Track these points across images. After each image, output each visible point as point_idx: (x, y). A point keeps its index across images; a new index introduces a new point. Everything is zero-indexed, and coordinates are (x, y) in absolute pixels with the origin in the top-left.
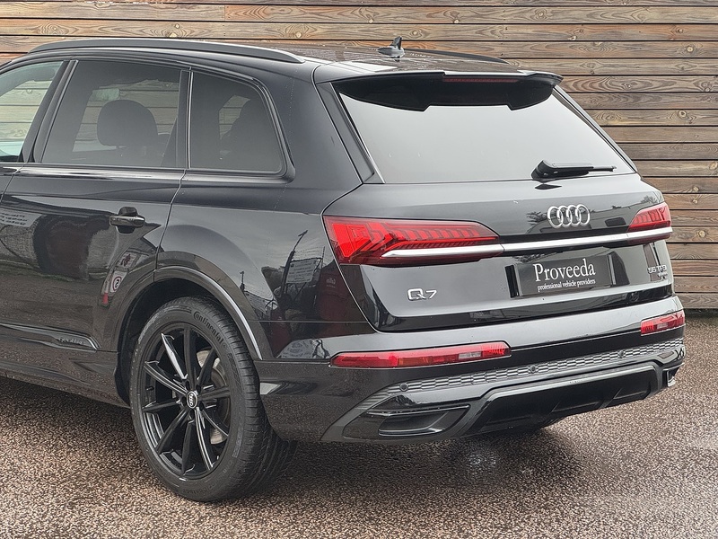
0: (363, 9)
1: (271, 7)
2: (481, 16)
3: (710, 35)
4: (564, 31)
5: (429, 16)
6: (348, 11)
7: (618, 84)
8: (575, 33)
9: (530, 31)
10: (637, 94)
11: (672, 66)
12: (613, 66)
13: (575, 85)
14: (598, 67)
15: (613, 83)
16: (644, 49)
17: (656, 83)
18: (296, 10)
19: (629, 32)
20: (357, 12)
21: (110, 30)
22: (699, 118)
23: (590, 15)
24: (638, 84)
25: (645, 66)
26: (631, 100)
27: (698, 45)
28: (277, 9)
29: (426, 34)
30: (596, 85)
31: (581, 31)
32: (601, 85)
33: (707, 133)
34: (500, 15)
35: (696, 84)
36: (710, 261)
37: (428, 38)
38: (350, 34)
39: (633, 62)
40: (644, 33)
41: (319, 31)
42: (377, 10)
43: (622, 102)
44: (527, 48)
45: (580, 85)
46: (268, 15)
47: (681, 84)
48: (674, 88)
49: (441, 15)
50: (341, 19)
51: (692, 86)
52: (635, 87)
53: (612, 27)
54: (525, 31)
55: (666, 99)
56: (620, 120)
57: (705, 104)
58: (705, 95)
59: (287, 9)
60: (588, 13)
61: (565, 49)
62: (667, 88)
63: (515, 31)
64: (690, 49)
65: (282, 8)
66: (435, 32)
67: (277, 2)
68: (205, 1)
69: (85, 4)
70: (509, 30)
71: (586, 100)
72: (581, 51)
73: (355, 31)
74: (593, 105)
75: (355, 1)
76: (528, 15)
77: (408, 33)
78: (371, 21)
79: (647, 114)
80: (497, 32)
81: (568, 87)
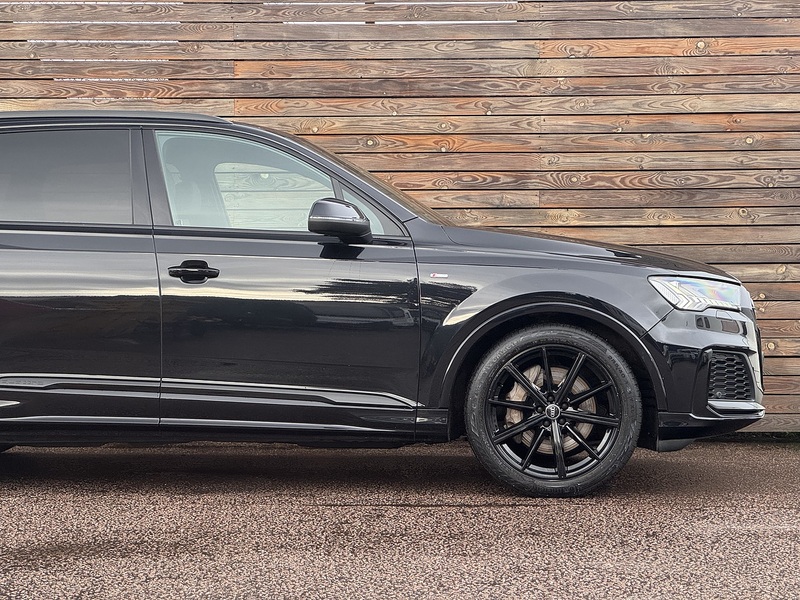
0: (386, 101)
1: (284, 100)
2: (516, 107)
3: (772, 124)
4: (608, 122)
5: (458, 107)
6: (369, 103)
7: (670, 180)
8: (621, 124)
9: (570, 123)
10: (692, 191)
11: (730, 159)
12: (664, 160)
13: (622, 181)
14: (647, 161)
15: (665, 179)
16: (698, 141)
17: (712, 179)
18: (311, 103)
19: (679, 122)
20: (379, 104)
22: (762, 216)
23: (637, 105)
24: (693, 179)
25: (699, 160)
26: (685, 197)
27: (758, 136)
28: (292, 102)
29: (456, 127)
30: (646, 181)
31: (627, 122)
32: (651, 181)
33: (772, 233)
34: (537, 105)
35: (757, 179)
36: (781, 378)
37: (458, 130)
38: (372, 127)
39: (686, 156)
40: (697, 123)
41: (338, 125)
42: (401, 101)
43: (675, 199)
44: (568, 142)
45: (627, 181)
46: (282, 108)
47: (739, 179)
48: (733, 183)
49: (471, 105)
50: (361, 111)
51: (752, 181)
52: (689, 182)
53: (661, 118)
54: (565, 123)
55: (724, 196)
56: (674, 219)
57: (768, 201)
58: (768, 191)
59: (302, 102)
60: (634, 102)
61: (610, 142)
62: (725, 184)
63: (554, 122)
64: (749, 141)
65: (297, 100)
66: (465, 124)
67: (290, 94)
68: (212, 94)
69: (80, 100)
70: (547, 122)
71: (635, 198)
72: (627, 144)
73: (377, 124)
74: (643, 203)
75: (377, 92)
76: (567, 105)
77: (436, 126)
78: (395, 114)
79: (704, 212)
80: (535, 123)
81: (614, 183)
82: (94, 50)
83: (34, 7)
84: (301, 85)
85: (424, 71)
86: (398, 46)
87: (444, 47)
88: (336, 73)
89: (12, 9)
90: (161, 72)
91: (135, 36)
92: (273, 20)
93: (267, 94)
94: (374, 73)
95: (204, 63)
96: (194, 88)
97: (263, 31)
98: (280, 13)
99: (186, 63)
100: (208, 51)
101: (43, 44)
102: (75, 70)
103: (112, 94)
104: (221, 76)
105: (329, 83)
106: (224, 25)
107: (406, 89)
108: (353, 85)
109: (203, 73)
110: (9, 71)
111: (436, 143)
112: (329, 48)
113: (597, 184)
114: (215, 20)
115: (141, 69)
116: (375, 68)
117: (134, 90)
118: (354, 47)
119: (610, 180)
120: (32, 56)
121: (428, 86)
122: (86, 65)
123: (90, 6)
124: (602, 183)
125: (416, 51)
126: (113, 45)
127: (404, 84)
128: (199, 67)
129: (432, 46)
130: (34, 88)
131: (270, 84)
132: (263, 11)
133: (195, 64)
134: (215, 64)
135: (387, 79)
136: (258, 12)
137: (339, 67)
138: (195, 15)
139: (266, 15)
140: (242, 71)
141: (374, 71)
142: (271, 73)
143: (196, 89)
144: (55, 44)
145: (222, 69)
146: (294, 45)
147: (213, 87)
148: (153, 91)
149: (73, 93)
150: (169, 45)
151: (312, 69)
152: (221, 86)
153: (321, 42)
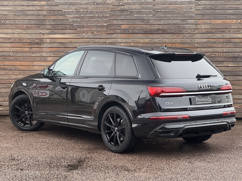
0: (159, 35)
1: (133, 34)
2: (191, 36)
4: (215, 40)
5: (177, 36)
6: (155, 35)
7: (230, 55)
8: (218, 41)
9: (205, 40)
10: (236, 58)
12: (229, 50)
13: (218, 55)
14: (225, 50)
16: (238, 45)
17: (241, 55)
18: (140, 35)
19: (233, 40)
20: (157, 35)
21: (90, 41)
23: (222, 36)
24: (236, 55)
25: (238, 50)
26: (234, 59)
28: (135, 35)
29: (176, 41)
30: (224, 55)
31: (220, 40)
32: (225, 55)
34: (197, 36)
37: (177, 42)
38: (155, 41)
39: (235, 49)
40: (238, 40)
41: (147, 41)
42: (163, 35)
43: (231, 60)
44: (205, 45)
45: (219, 55)
46: (133, 36)
49: (180, 36)
50: (153, 37)
52: (235, 55)
53: (228, 39)
54: (204, 40)
56: (231, 65)
59: (138, 35)
60: (221, 35)
61: (215, 45)
63: (201, 40)
65: (137, 34)
66: (178, 41)
67: (135, 33)
68: (116, 33)
69: (84, 34)
70: (199, 40)
71: (221, 59)
72: (220, 46)
73: (157, 40)
74: (223, 60)
75: (157, 33)
76: (205, 36)
77: (171, 41)
78: (161, 38)
79: (239, 63)
80: (196, 41)
81: (216, 55)
82: (87, 22)
83: (72, 12)
84: (138, 30)
85: (168, 27)
86: (162, 21)
87: (174, 21)
88: (147, 28)
89: (67, 12)
90: (103, 27)
91: (97, 18)
92: (131, 14)
93: (129, 33)
94: (156, 28)
95: (114, 25)
96: (111, 31)
97: (128, 17)
98: (133, 13)
99: (109, 25)
100: (115, 22)
101: (75, 21)
102: (83, 27)
103: (91, 33)
104: (118, 28)
105: (144, 30)
106: (119, 16)
107: (164, 32)
108: (151, 31)
109: (113, 28)
110: (67, 27)
111: (171, 45)
112: (145, 21)
113: (212, 56)
114: (117, 14)
115: (98, 27)
116: (156, 26)
117: (96, 32)
118: (151, 21)
119: (215, 55)
120: (72, 24)
121: (170, 31)
122: (85, 26)
123: (86, 11)
124: (213, 56)
125: (167, 22)
126: (92, 21)
127: (163, 30)
128: (112, 26)
129: (171, 21)
130: (72, 31)
131: (130, 30)
132: (128, 12)
133: (112, 25)
134: (117, 25)
135: (159, 29)
136: (127, 12)
137: (147, 26)
138: (112, 13)
139: (129, 13)
140: (123, 27)
141: (156, 27)
142: (130, 27)
143: (112, 31)
144: (77, 21)
145: (118, 27)
146: (136, 21)
147: (116, 31)
148: (101, 32)
149: (82, 32)
150: (105, 21)
151: (140, 27)
152: (118, 31)
153: (143, 20)
